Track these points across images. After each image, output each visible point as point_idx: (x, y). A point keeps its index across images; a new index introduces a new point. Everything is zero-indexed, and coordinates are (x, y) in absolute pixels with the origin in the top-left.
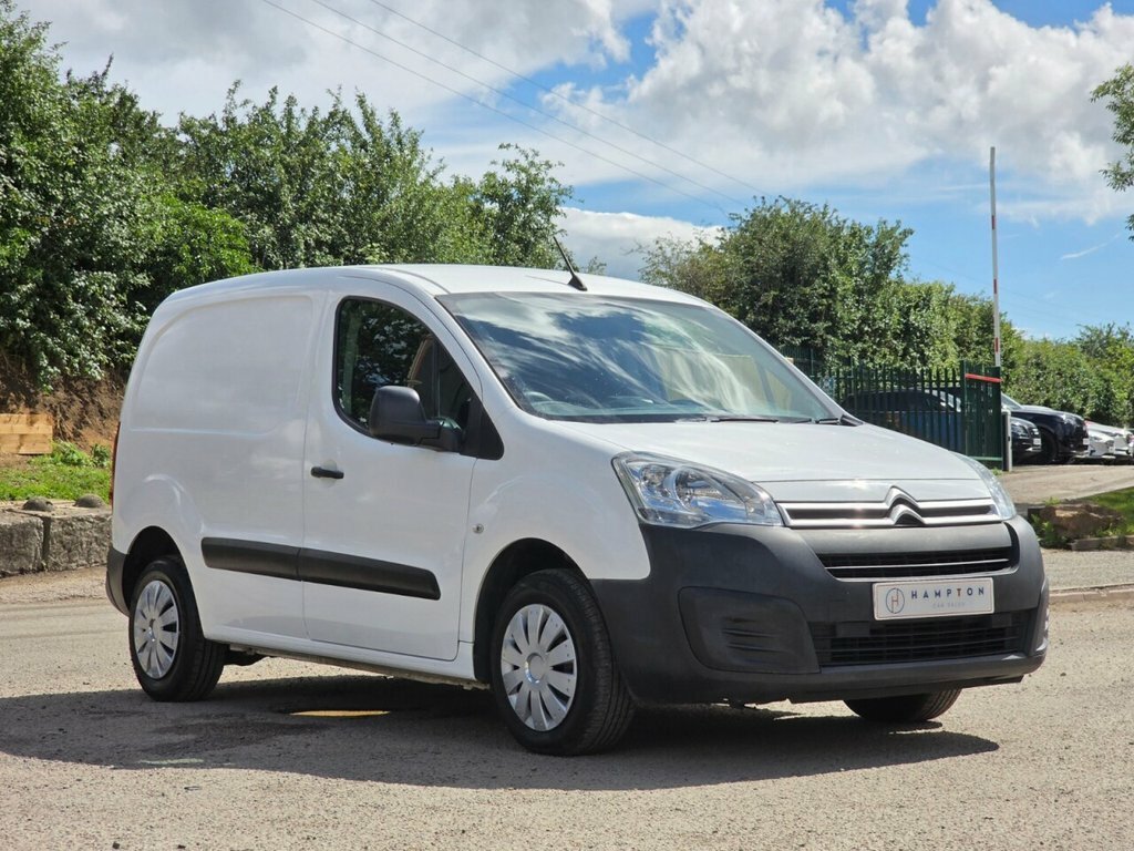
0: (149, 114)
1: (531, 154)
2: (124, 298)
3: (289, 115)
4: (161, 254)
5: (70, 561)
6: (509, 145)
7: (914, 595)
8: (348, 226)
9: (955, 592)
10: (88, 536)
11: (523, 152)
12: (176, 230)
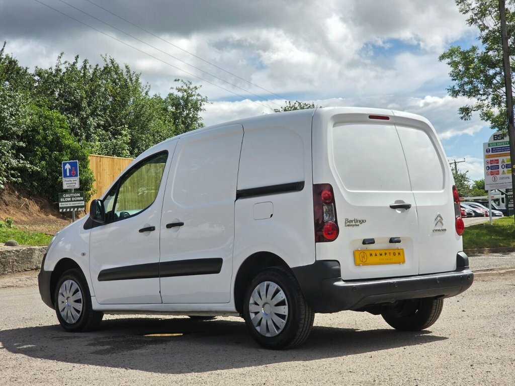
0: (23, 69)
1: (188, 83)
2: (14, 152)
3: (85, 67)
4: (30, 131)
5: (5, 271)
6: (179, 80)
8: (111, 117)
10: (12, 259)
11: (185, 83)
12: (37, 120)
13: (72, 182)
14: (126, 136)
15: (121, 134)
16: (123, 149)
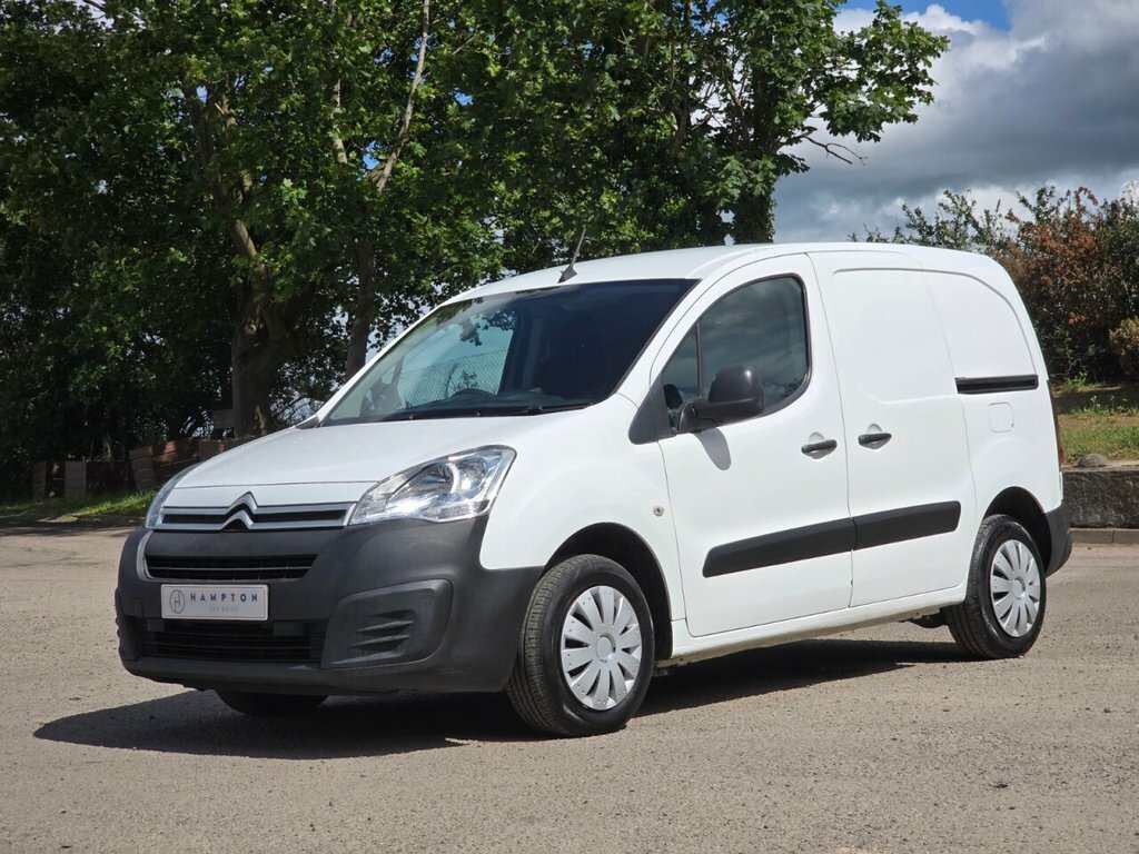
7: (193, 597)
9: (229, 597)
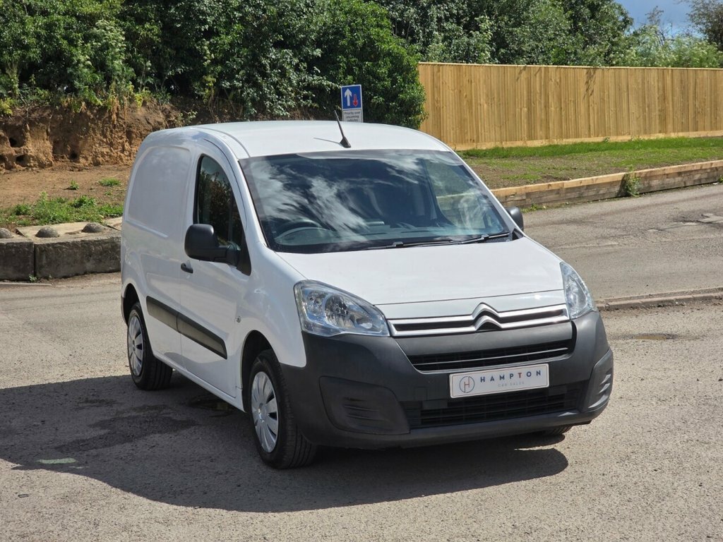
2: (305, 65)
4: (332, 34)
7: (483, 380)
9: (516, 375)
12: (342, 18)
13: (354, 115)
14: (486, 31)
15: (478, 29)
16: (483, 51)
